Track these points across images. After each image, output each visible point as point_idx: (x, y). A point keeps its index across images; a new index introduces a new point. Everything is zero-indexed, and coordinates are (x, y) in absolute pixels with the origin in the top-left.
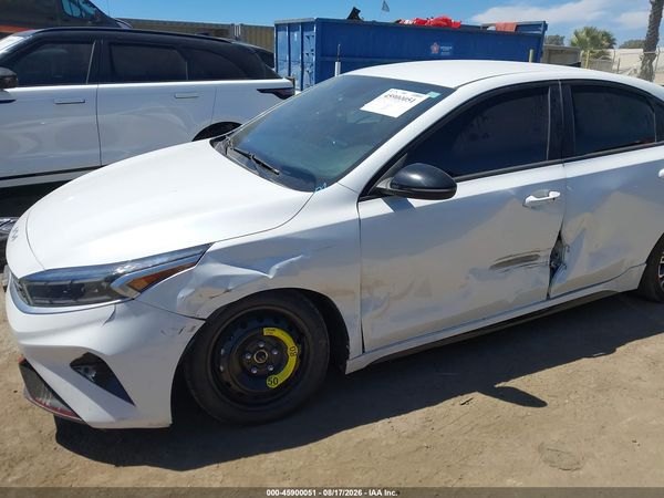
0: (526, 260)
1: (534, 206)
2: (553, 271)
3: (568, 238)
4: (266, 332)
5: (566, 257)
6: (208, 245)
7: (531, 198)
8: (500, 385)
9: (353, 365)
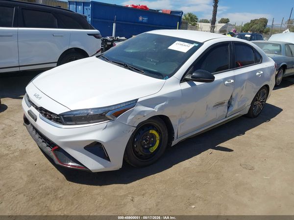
0: (221, 104)
1: (227, 85)
2: (228, 108)
3: (234, 96)
4: (151, 131)
5: (233, 103)
6: (137, 99)
7: (226, 82)
8: (218, 145)
9: (174, 143)
